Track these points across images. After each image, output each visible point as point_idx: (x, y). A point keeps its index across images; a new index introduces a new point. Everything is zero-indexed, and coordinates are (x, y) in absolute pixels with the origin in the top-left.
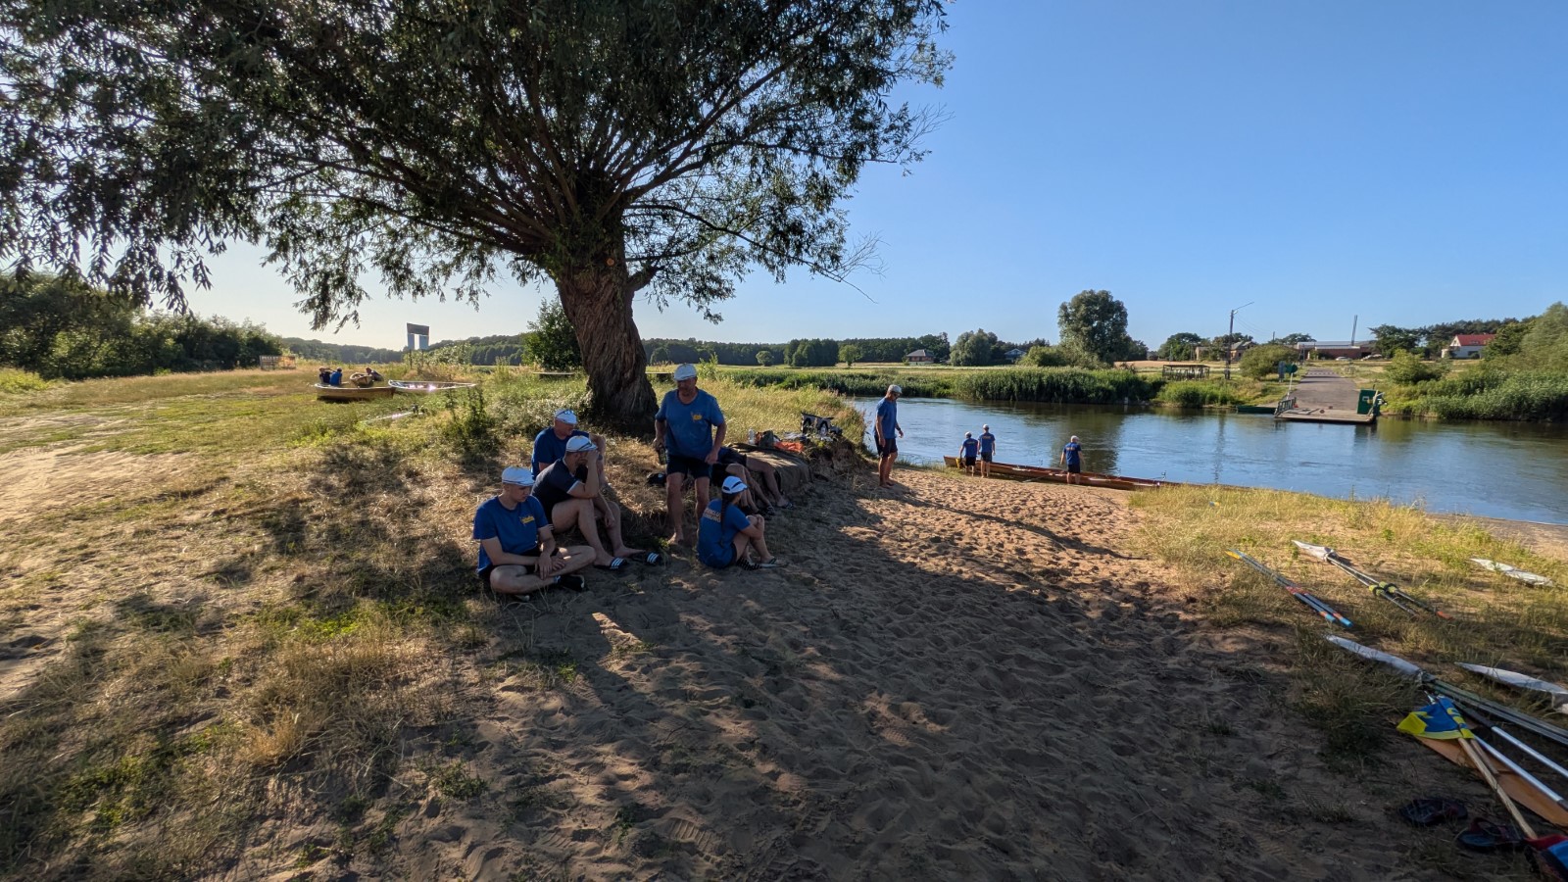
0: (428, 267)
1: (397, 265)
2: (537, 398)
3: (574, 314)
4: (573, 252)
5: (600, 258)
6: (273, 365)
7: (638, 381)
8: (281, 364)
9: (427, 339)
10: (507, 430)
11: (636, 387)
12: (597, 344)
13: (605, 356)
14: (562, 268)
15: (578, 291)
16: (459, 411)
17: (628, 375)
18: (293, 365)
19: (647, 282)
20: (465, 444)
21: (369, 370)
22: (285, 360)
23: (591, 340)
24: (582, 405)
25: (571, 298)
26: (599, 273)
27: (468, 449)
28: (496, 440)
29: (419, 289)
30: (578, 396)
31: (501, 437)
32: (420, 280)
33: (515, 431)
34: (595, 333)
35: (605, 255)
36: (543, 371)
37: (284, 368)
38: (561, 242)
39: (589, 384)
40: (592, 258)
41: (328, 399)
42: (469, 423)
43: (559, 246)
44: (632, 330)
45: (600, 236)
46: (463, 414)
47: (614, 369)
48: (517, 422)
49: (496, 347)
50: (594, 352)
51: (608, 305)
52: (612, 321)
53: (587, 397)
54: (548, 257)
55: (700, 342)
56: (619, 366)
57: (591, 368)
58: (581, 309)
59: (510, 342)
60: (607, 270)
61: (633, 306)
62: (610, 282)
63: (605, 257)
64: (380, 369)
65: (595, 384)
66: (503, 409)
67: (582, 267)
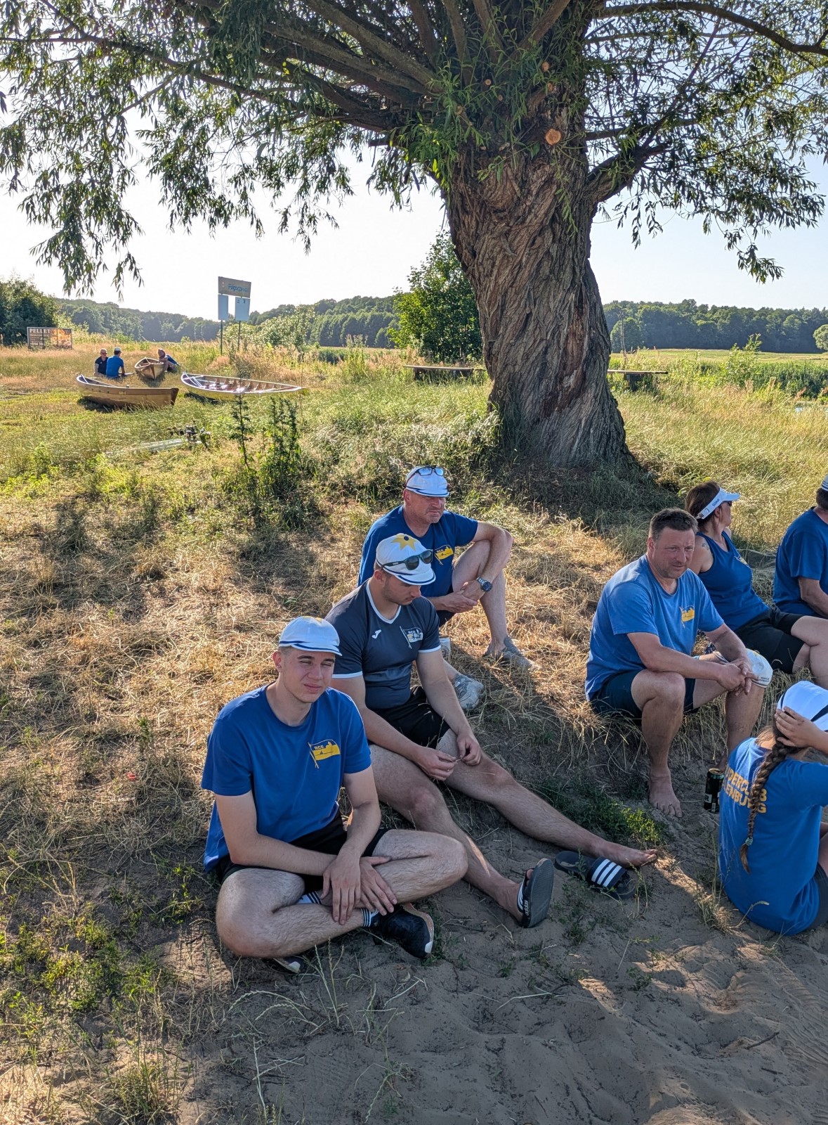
0: (235, 171)
1: (188, 169)
2: (396, 420)
3: (474, 255)
4: (477, 117)
5: (532, 129)
6: (43, 342)
7: (590, 395)
8: (53, 341)
9: (247, 302)
10: (334, 487)
11: (586, 407)
12: (514, 315)
13: (528, 340)
14: (454, 156)
15: (483, 204)
16: (254, 444)
17: (571, 381)
18: (68, 343)
19: (626, 181)
20: (256, 511)
21: (162, 354)
22: (58, 336)
23: (503, 307)
24: (476, 441)
25: (470, 221)
26: (528, 162)
27: (260, 521)
28: (313, 506)
29: (221, 212)
30: (471, 421)
31: (322, 501)
32: (221, 197)
33: (349, 490)
34: (511, 293)
35: (542, 120)
36: (422, 363)
37: (58, 347)
38: (455, 97)
39: (493, 397)
40: (517, 132)
41: (91, 403)
42: (270, 469)
43: (450, 105)
44: (586, 284)
45: (537, 78)
46: (261, 449)
47: (544, 366)
48: (354, 471)
49: (358, 316)
50: (507, 333)
51: (541, 233)
52: (546, 270)
53: (488, 423)
54: (428, 131)
55: (704, 307)
56: (554, 361)
57: (499, 366)
58: (487, 243)
59: (380, 309)
60: (544, 155)
61: (593, 236)
62: (549, 181)
63: (544, 125)
64: (179, 351)
65: (504, 400)
66: (333, 443)
67: (492, 152)
